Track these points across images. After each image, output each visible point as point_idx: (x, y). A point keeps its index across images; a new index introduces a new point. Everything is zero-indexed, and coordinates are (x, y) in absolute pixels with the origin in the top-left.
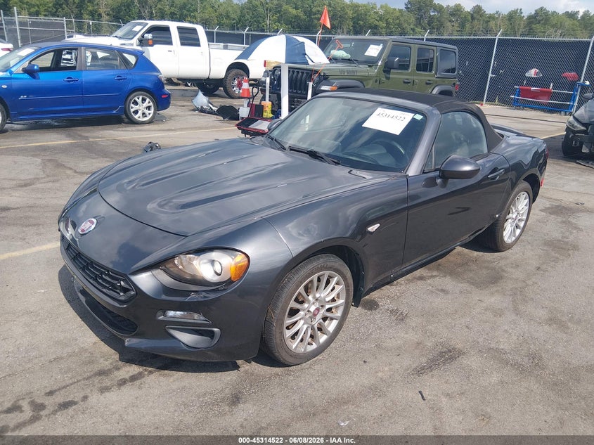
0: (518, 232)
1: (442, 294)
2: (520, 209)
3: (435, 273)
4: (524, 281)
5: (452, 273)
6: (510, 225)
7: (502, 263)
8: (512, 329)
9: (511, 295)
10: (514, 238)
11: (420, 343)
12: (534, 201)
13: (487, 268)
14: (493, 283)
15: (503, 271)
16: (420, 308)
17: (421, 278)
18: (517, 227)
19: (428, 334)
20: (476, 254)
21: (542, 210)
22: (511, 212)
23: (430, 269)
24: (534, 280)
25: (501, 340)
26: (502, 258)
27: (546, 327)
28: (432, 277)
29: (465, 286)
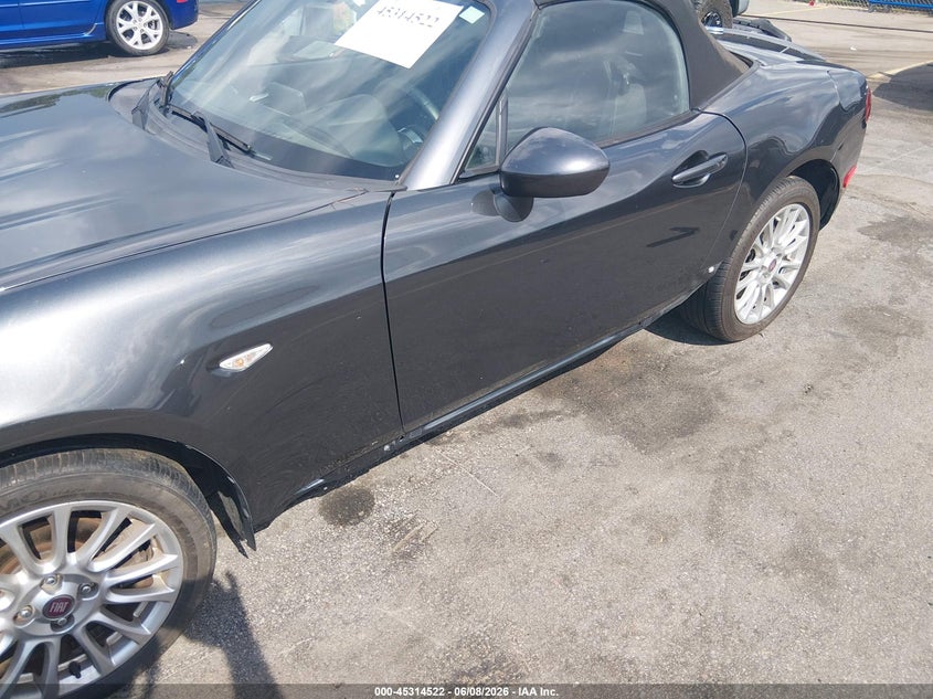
0: (779, 295)
1: (544, 468)
2: (785, 244)
3: (556, 405)
4: (762, 429)
5: (596, 406)
6: (755, 283)
7: (728, 372)
8: (684, 586)
9: (716, 471)
10: (767, 311)
11: (418, 640)
12: (825, 220)
13: (685, 389)
14: (683, 434)
15: (721, 396)
16: (473, 514)
17: (516, 421)
18: (777, 284)
19: (453, 606)
20: (674, 347)
21: (861, 231)
22: (758, 254)
23: (548, 394)
24: (788, 424)
25: (639, 626)
26: (729, 360)
27: (776, 581)
28: (545, 415)
29: (610, 443)
